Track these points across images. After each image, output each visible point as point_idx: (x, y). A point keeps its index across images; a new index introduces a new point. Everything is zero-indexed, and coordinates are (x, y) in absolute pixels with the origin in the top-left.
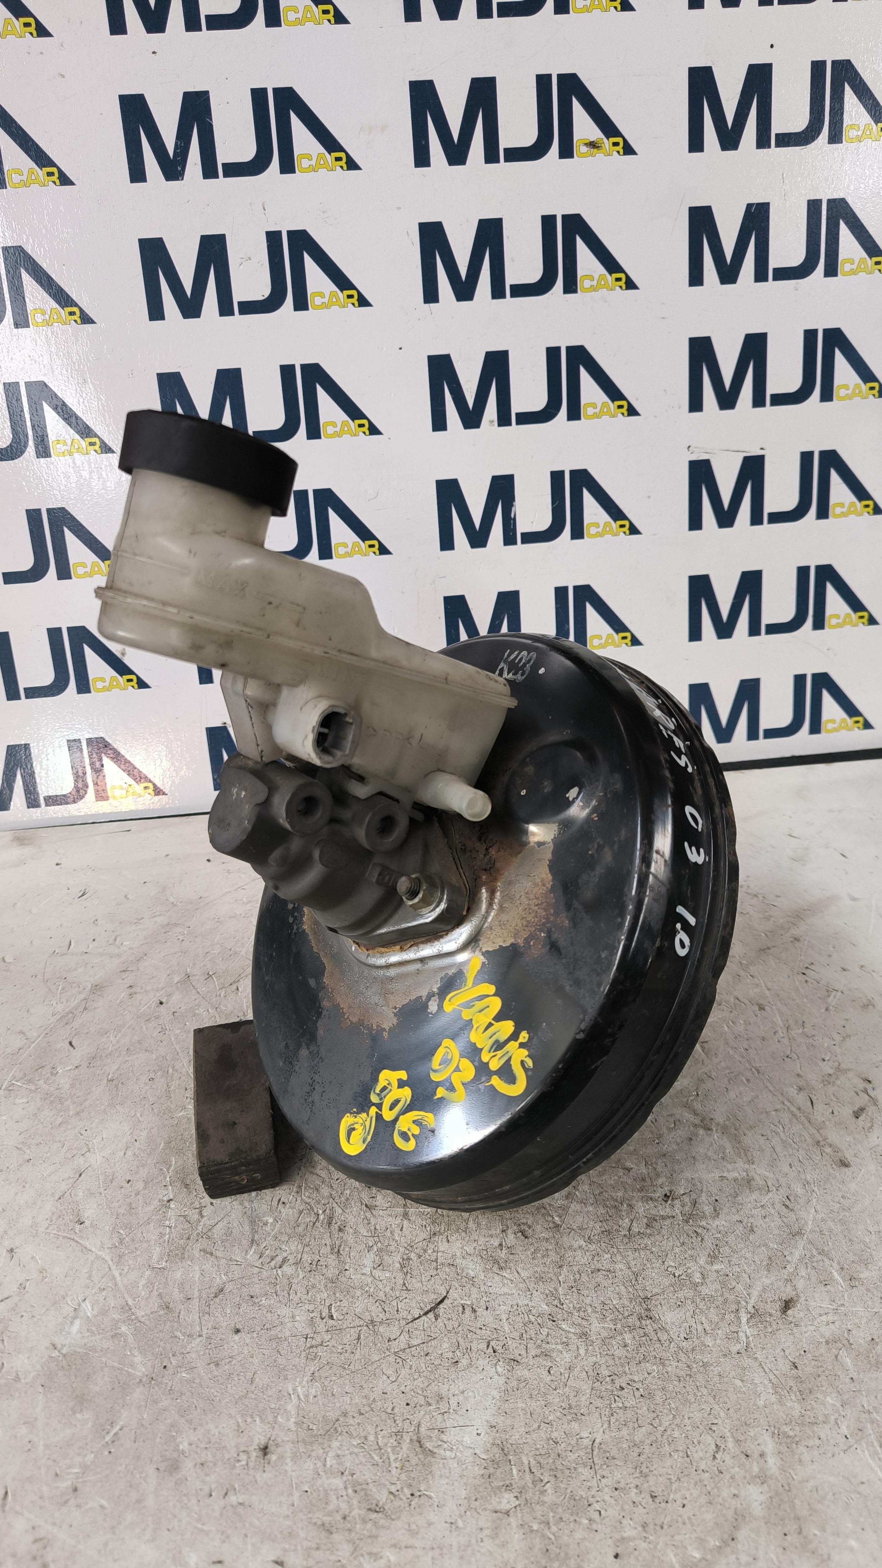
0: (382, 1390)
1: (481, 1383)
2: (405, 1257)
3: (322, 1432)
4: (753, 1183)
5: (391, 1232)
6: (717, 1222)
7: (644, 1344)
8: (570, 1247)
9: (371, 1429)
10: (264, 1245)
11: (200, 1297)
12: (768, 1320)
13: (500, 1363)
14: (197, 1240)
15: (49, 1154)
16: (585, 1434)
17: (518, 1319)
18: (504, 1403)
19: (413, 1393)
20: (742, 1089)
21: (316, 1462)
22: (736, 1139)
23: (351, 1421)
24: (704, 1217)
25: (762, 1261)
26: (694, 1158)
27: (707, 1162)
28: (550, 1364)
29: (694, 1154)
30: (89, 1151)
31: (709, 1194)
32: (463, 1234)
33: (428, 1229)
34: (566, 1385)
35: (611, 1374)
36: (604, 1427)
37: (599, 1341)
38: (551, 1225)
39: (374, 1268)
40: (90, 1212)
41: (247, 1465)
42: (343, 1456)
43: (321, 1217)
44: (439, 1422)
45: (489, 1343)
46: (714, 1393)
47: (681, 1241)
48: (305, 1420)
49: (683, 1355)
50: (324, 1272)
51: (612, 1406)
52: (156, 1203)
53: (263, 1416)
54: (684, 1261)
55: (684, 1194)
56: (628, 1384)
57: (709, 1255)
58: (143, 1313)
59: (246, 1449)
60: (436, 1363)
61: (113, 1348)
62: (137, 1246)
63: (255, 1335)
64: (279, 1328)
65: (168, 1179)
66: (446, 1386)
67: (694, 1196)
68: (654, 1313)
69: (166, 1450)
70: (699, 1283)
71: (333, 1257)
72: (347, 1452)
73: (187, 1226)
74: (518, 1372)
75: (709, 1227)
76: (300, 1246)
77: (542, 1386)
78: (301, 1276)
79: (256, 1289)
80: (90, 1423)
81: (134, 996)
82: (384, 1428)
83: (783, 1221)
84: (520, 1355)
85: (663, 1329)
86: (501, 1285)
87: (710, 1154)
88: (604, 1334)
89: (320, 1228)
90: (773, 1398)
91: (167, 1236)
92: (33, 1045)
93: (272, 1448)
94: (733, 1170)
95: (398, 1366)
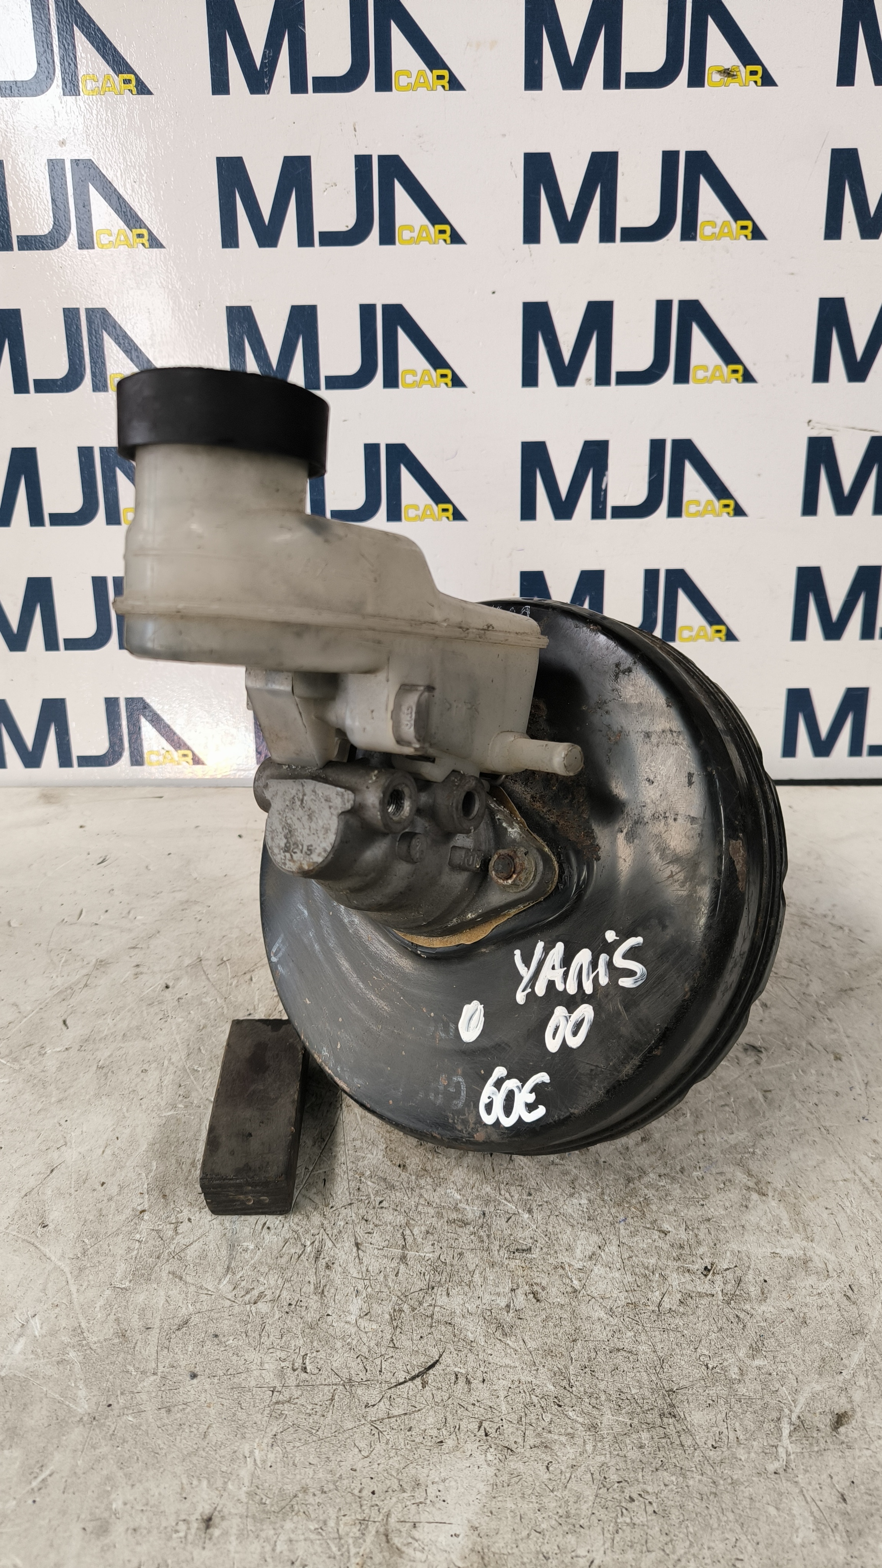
0: (352, 1465)
1: (467, 1471)
2: (397, 1308)
3: (275, 1508)
4: (810, 1264)
5: (385, 1277)
6: (763, 1308)
7: (664, 1447)
8: (588, 1318)
9: (332, 1512)
10: (241, 1274)
11: (161, 1328)
12: (815, 1435)
13: (492, 1450)
14: (168, 1260)
15: (22, 1144)
16: (582, 1552)
17: (519, 1399)
18: (491, 1501)
19: (386, 1474)
20: (806, 1150)
21: (265, 1544)
22: (795, 1211)
23: (311, 1499)
24: (748, 1299)
25: (813, 1362)
26: (743, 1227)
27: (758, 1233)
28: (549, 1459)
29: (743, 1222)
30: (66, 1144)
31: (757, 1273)
32: (466, 1288)
33: (427, 1277)
34: (566, 1487)
35: (620, 1480)
36: (606, 1546)
37: (610, 1438)
38: (569, 1289)
39: (360, 1317)
40: (55, 1215)
41: (186, 1537)
42: (297, 1541)
43: (309, 1249)
44: (412, 1514)
45: (481, 1423)
46: (742, 1520)
47: (719, 1326)
48: (258, 1492)
49: (709, 1468)
50: (303, 1314)
51: (619, 1521)
52: (128, 1212)
53: (212, 1480)
54: (721, 1351)
55: (726, 1270)
56: (640, 1495)
57: (751, 1347)
58: (95, 1339)
59: (188, 1518)
60: (417, 1440)
61: (57, 1376)
62: (101, 1259)
63: (216, 1380)
64: (244, 1376)
65: (146, 1186)
66: (426, 1471)
67: (739, 1273)
68: (678, 1411)
69: (97, 1507)
70: (735, 1379)
71: (315, 1298)
72: (302, 1537)
73: (158, 1242)
74: (511, 1464)
75: (753, 1312)
76: (280, 1280)
77: (538, 1484)
78: (277, 1317)
79: (225, 1326)
80: (18, 1463)
81: (140, 976)
82: (348, 1513)
83: (842, 1315)
84: (515, 1442)
85: (687, 1431)
86: (503, 1354)
87: (762, 1224)
88: (618, 1429)
89: (306, 1263)
90: (814, 1537)
91: (136, 1252)
92: (25, 1020)
93: (216, 1520)
94: (788, 1247)
95: (373, 1438)
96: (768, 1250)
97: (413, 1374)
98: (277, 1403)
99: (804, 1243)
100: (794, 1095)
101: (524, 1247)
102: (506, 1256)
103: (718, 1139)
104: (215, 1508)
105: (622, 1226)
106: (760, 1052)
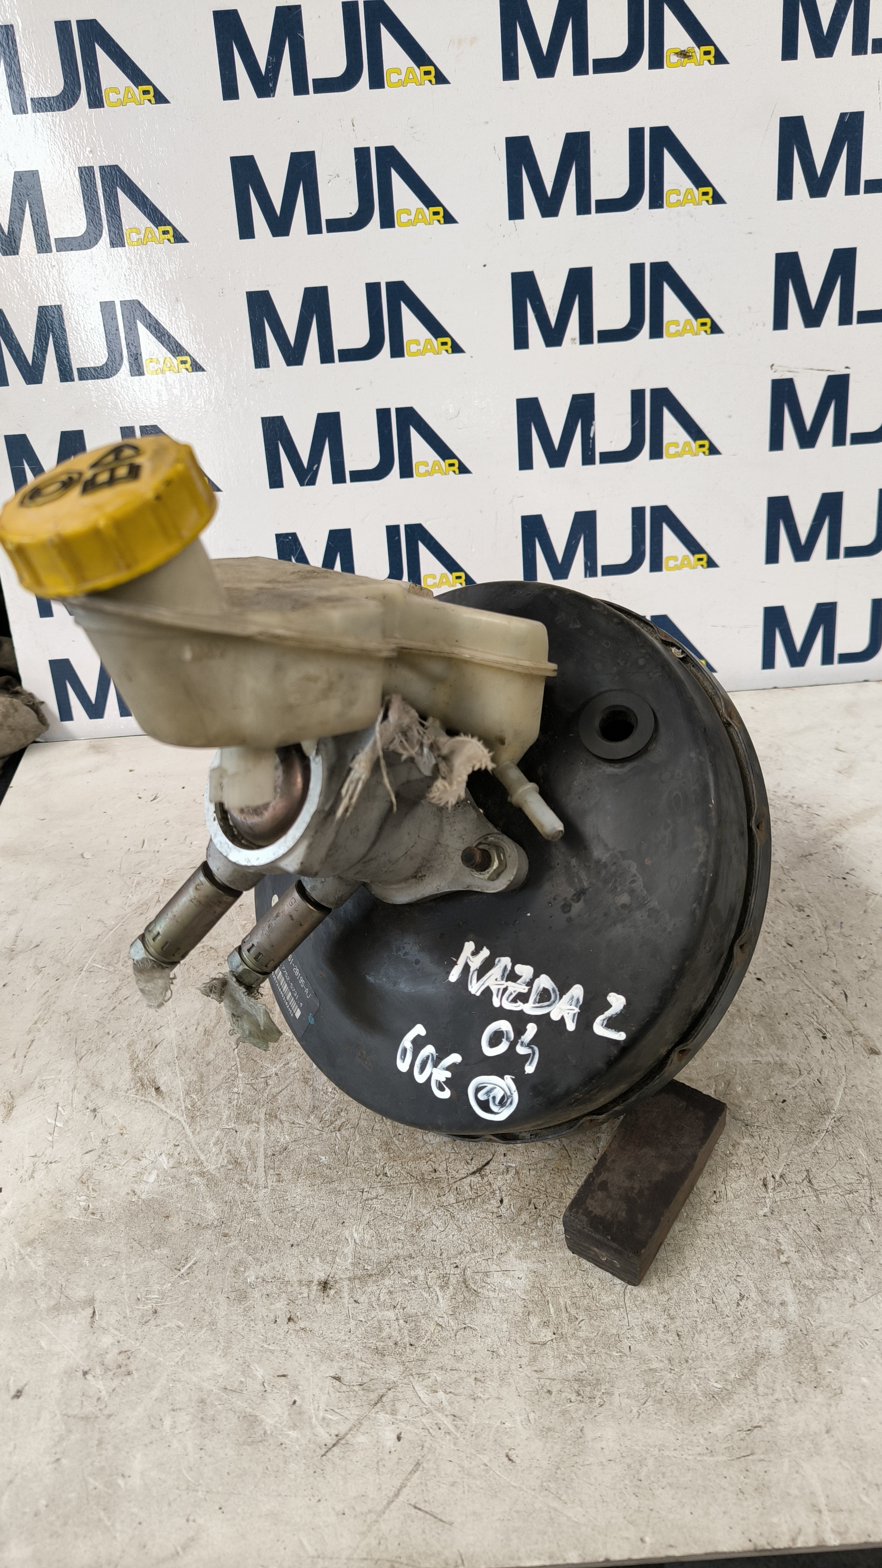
96: (750, 1059)
97: (472, 1170)
98: (367, 1200)
104: (329, 1276)
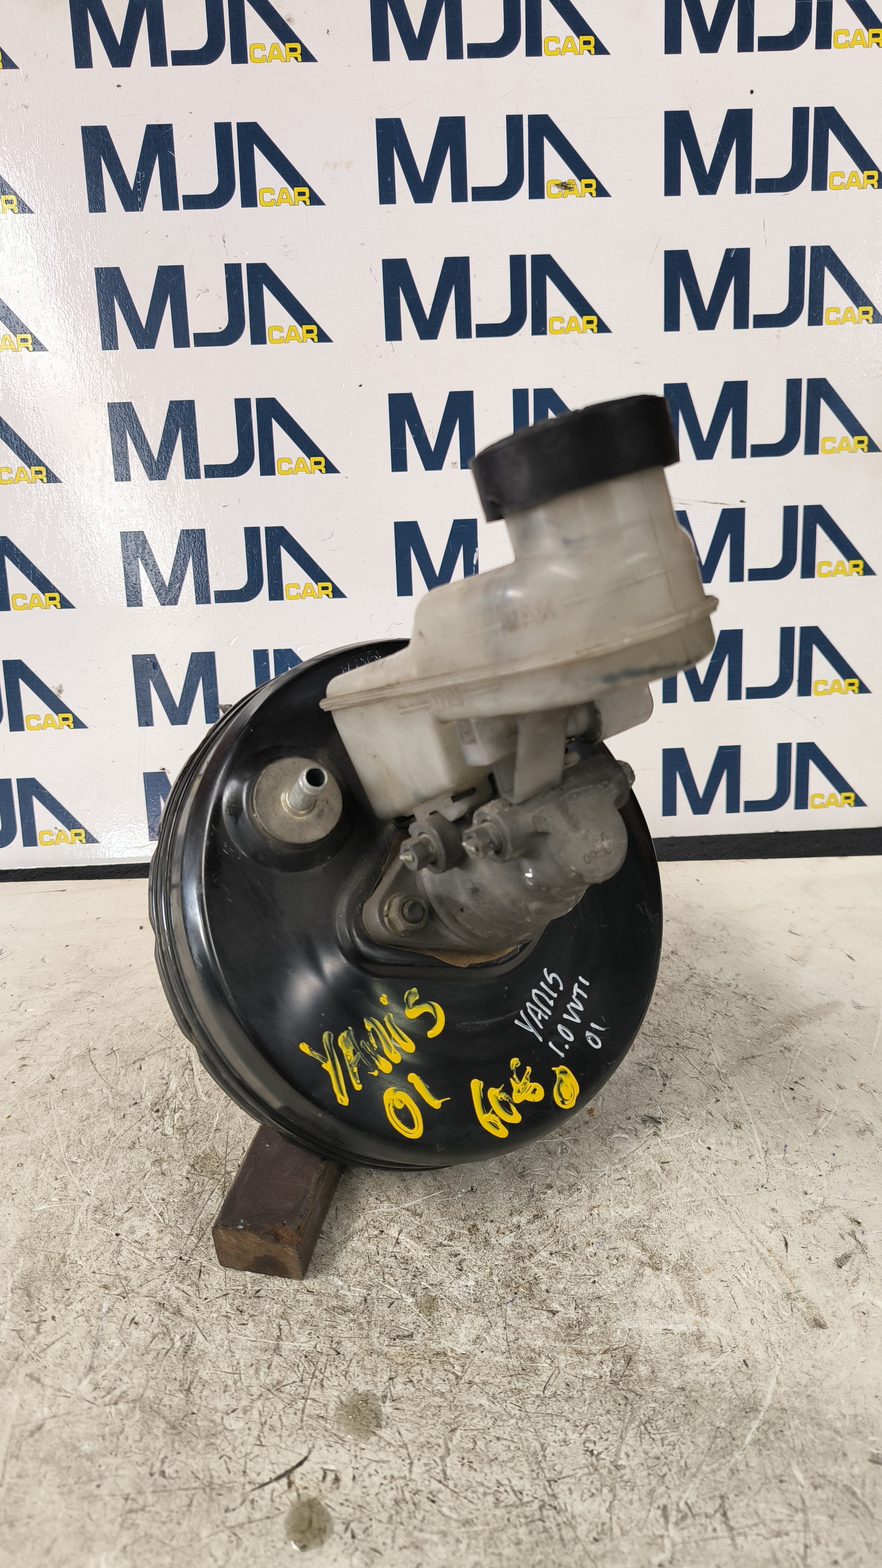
96: (660, 1326)
97: (279, 1473)
98: (131, 1511)
99: (698, 1318)
100: (692, 1165)
101: (406, 1333)
102: (386, 1343)
103: (613, 1214)
105: (509, 1308)
106: (660, 1123)
